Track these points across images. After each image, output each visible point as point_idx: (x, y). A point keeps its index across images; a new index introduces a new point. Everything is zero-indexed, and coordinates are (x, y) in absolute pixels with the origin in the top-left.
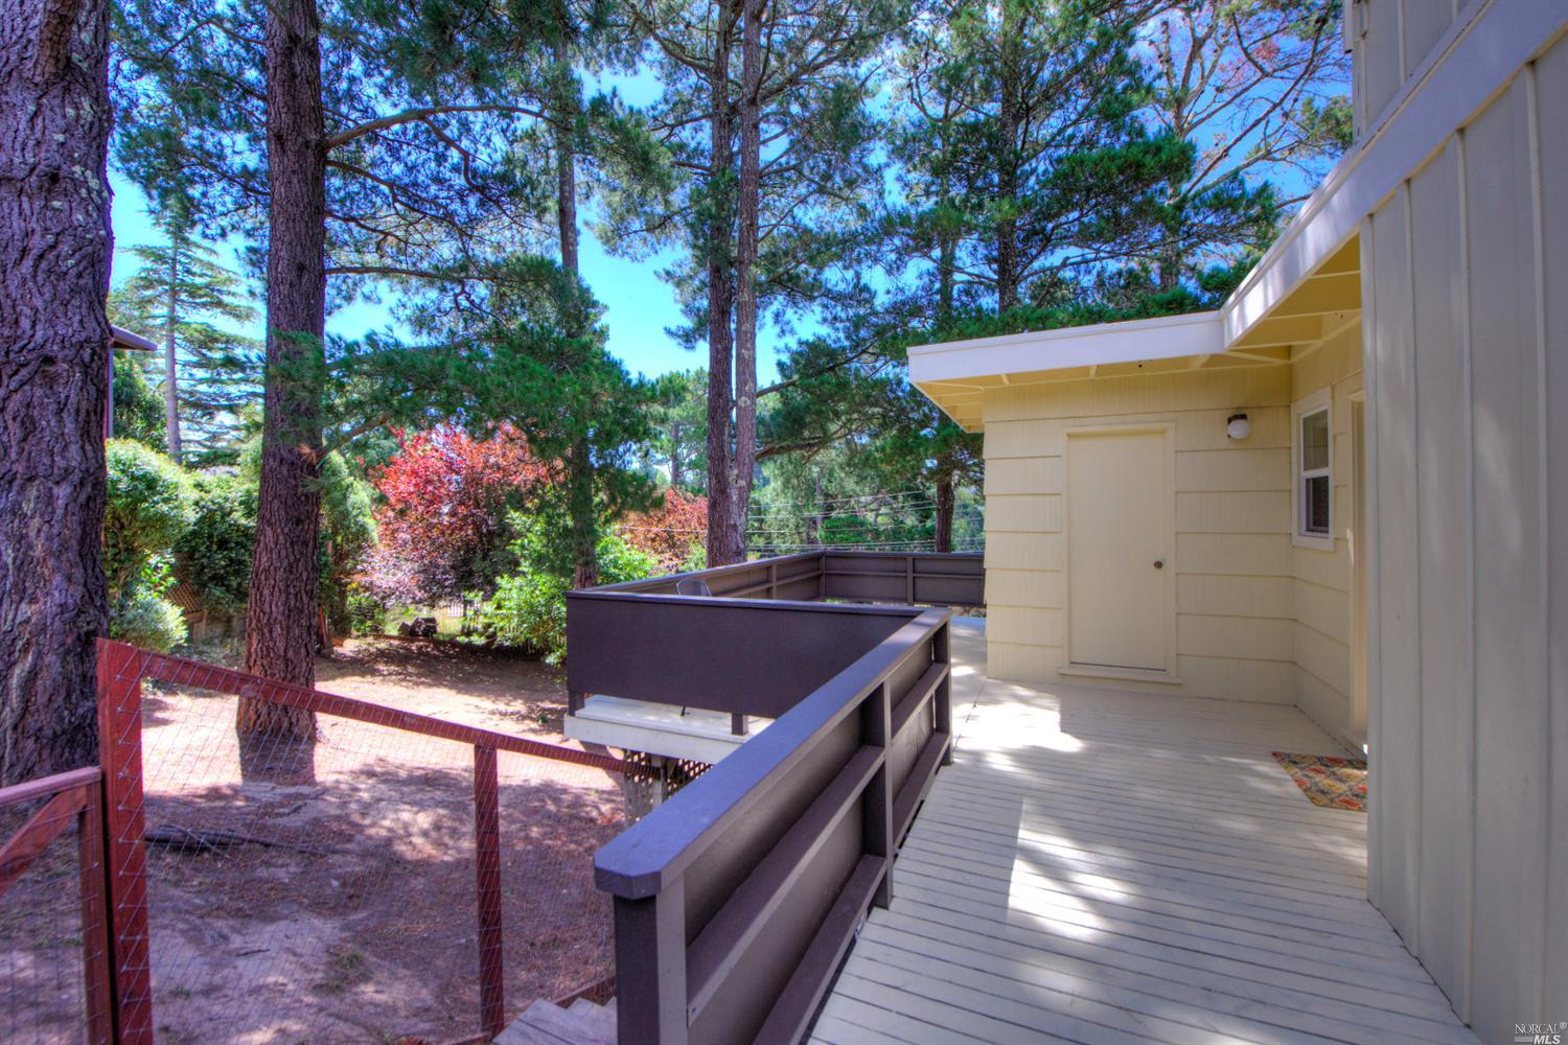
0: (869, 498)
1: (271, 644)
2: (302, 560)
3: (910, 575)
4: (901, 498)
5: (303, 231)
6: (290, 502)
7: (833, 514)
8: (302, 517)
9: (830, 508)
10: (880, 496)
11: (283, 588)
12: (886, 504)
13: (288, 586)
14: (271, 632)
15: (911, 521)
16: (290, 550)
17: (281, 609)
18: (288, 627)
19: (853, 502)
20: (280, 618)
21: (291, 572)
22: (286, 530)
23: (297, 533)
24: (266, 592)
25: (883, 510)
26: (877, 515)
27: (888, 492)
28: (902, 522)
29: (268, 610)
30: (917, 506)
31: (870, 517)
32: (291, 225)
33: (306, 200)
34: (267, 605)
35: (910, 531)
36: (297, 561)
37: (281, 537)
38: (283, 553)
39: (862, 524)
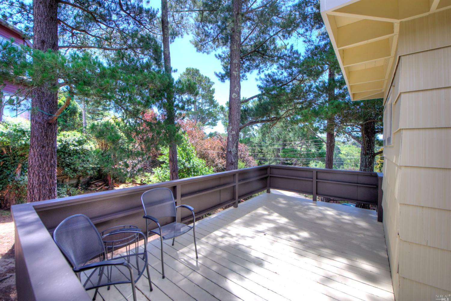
0: (299, 142)
1: (34, 196)
2: (45, 163)
3: (315, 180)
4: (310, 142)
5: (44, 27)
6: (39, 139)
7: (286, 147)
8: (45, 145)
9: (285, 145)
10: (302, 141)
11: (37, 174)
12: (304, 144)
13: (39, 173)
14: (33, 191)
15: (313, 150)
16: (39, 158)
17: (37, 182)
18: (40, 190)
19: (293, 143)
20: (37, 186)
21: (40, 168)
22: (38, 150)
23: (43, 151)
24: (31, 175)
25: (304, 146)
26: (301, 148)
27: (305, 140)
28: (310, 151)
29: (32, 183)
30: (316, 145)
31: (299, 148)
32: (39, 24)
33: (46, 14)
34: (31, 181)
35: (313, 154)
36: (43, 163)
37: (36, 153)
38: (37, 159)
39: (296, 151)
